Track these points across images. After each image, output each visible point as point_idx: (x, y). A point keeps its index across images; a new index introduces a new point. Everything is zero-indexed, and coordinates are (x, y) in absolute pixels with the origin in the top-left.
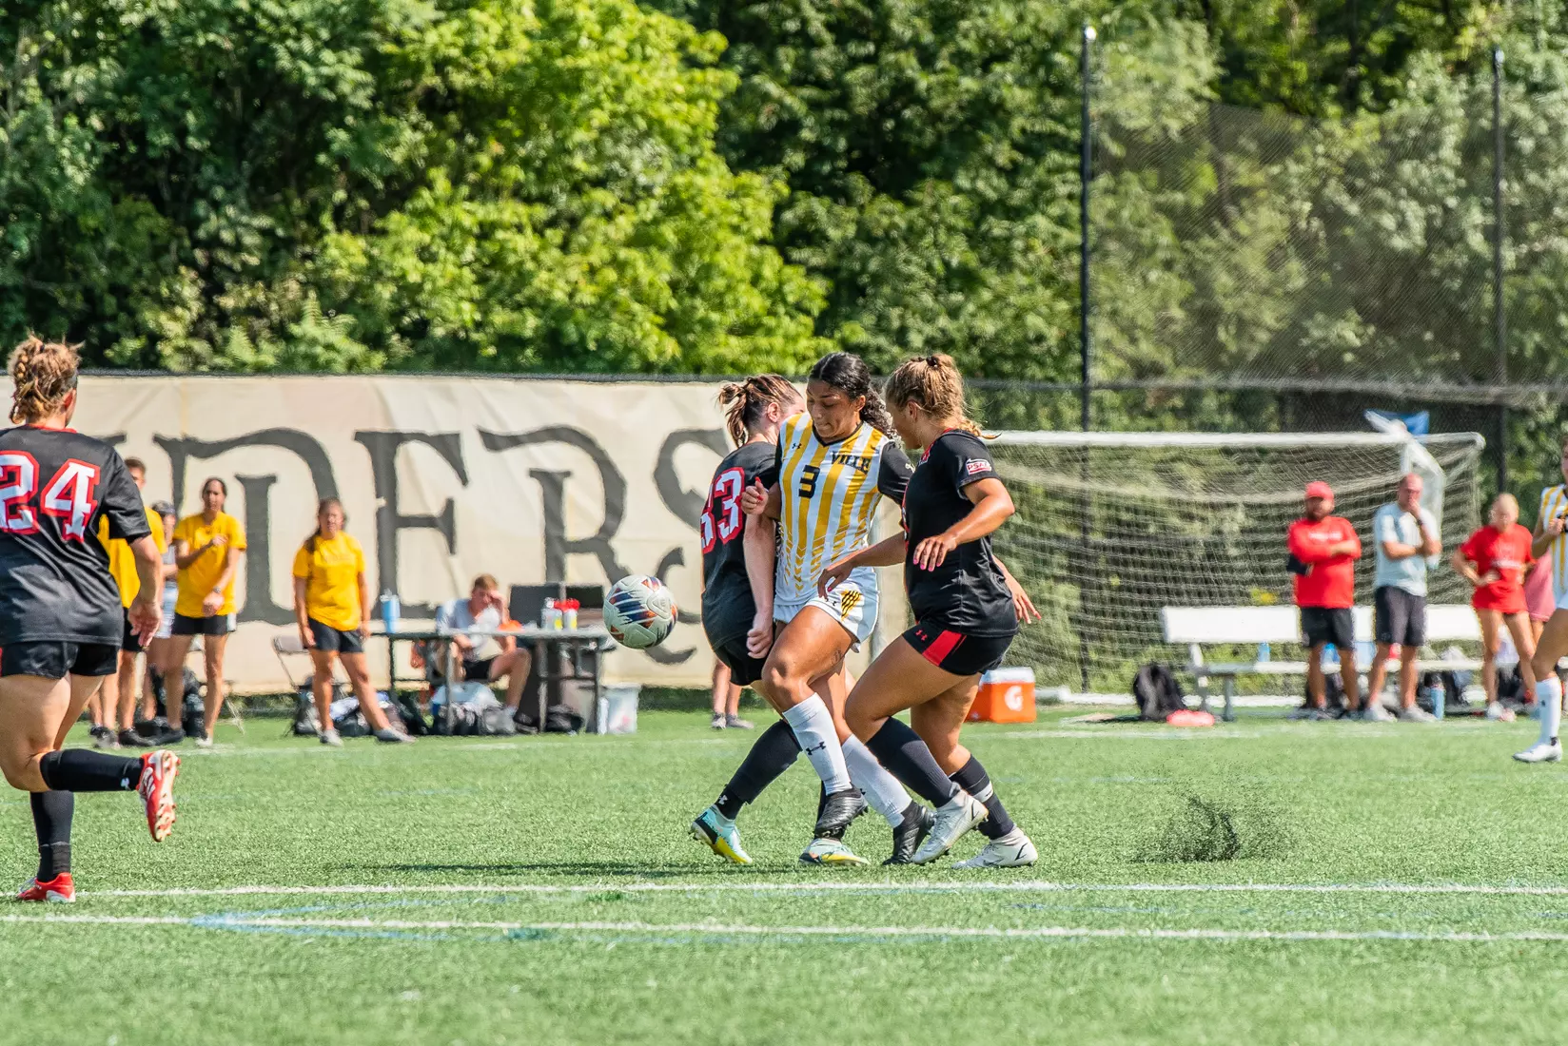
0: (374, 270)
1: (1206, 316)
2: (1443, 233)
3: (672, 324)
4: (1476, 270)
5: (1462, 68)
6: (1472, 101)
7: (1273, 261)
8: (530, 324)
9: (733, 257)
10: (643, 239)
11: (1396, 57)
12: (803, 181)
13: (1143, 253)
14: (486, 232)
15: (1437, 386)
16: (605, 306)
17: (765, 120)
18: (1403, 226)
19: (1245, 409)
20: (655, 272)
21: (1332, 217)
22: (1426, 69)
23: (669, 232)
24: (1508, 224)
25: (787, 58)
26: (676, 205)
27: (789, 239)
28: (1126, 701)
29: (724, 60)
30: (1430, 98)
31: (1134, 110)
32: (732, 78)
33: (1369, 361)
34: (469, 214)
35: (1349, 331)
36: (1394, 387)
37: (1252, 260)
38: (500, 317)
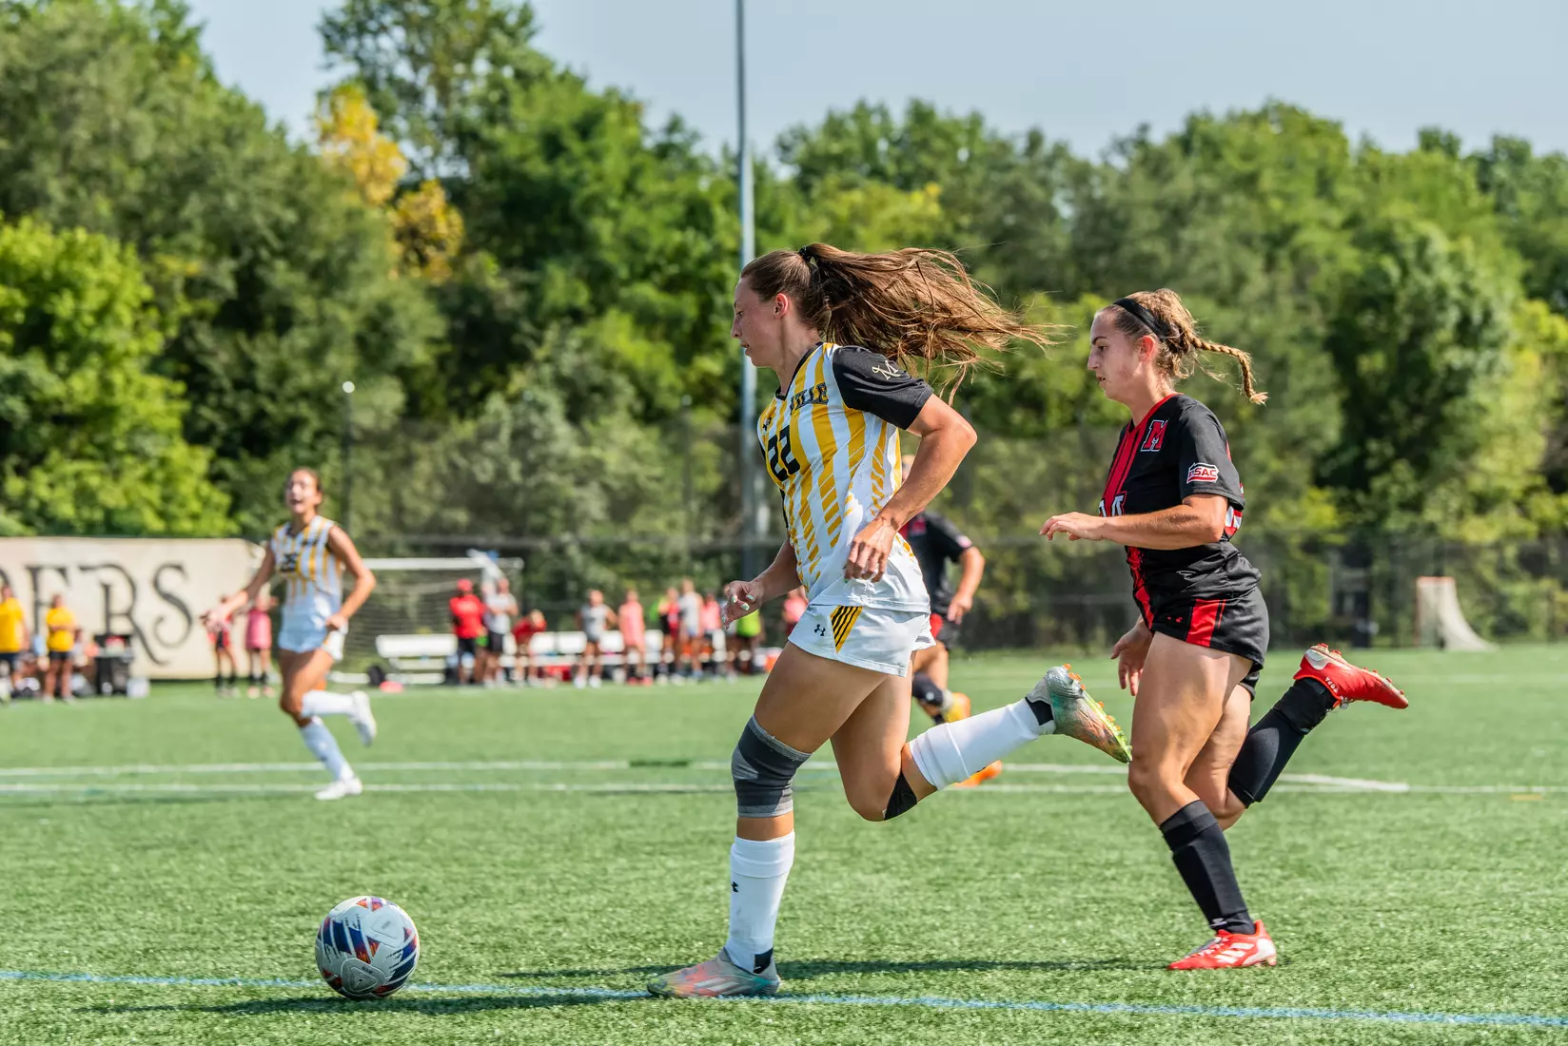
0: (27, 494)
1: (399, 508)
2: (501, 473)
3: (162, 515)
4: (515, 489)
5: (513, 400)
6: (515, 416)
7: (429, 484)
8: (98, 515)
9: (187, 486)
10: (148, 479)
11: (483, 396)
12: (222, 453)
13: (369, 482)
14: (78, 476)
15: (499, 540)
16: (131, 508)
17: (202, 425)
18: (484, 471)
19: (417, 551)
20: (153, 493)
21: (453, 466)
22: (496, 403)
23: (159, 475)
24: (529, 470)
25: (212, 399)
26: (163, 462)
27: (215, 477)
28: (363, 679)
29: (184, 397)
30: (498, 414)
31: (364, 419)
32: (184, 406)
33: (471, 529)
34: (71, 467)
35: (461, 516)
36: (481, 540)
37: (419, 485)
38: (86, 513)
